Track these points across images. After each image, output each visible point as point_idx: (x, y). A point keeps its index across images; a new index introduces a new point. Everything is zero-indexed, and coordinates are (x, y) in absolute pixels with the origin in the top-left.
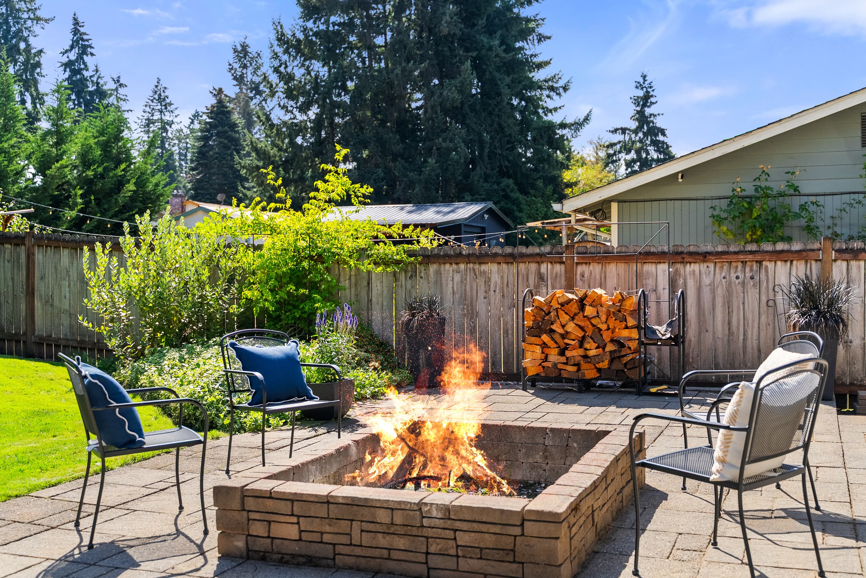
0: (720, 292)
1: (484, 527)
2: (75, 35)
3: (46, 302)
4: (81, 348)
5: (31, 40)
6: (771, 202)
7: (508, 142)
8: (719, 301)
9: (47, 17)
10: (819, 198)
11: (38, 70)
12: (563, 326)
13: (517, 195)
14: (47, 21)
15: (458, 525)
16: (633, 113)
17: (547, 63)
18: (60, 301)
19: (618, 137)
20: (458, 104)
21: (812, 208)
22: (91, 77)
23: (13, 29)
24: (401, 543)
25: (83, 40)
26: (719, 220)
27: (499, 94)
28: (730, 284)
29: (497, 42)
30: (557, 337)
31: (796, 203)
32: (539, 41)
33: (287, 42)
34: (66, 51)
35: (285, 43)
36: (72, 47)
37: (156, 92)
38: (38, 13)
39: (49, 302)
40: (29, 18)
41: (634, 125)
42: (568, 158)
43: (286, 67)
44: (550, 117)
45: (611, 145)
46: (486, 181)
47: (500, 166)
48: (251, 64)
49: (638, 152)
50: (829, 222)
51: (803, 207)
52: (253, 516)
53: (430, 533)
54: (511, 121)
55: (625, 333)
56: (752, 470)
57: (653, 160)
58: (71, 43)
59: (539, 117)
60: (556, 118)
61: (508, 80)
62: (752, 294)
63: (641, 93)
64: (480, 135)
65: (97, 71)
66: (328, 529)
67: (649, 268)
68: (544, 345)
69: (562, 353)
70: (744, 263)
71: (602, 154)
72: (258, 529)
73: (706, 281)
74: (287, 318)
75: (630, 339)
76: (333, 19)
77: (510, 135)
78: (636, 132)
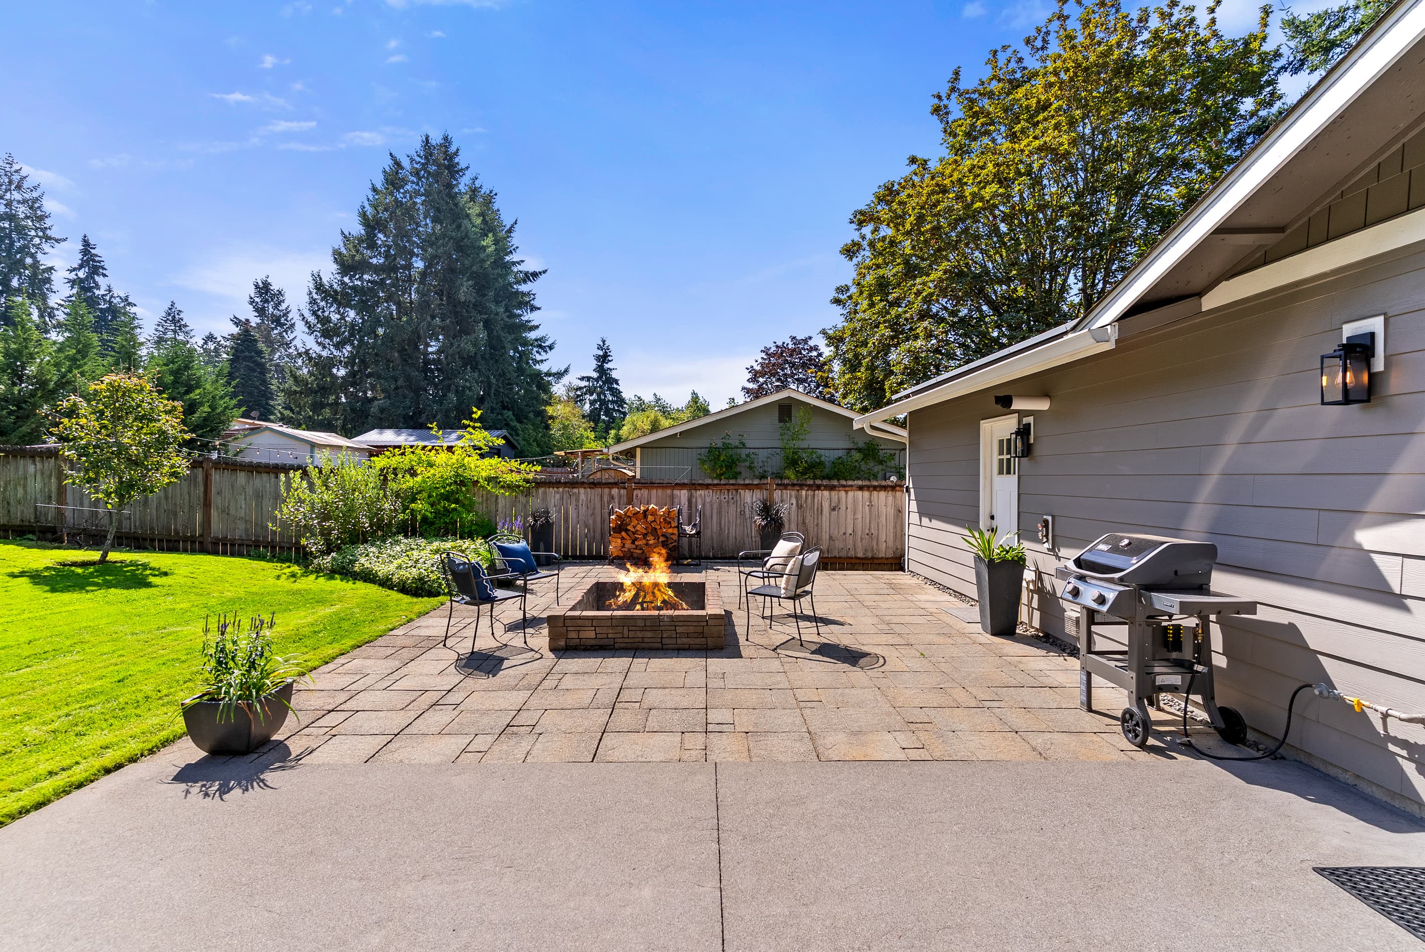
0: (715, 506)
1: (689, 624)
2: (84, 255)
3: (223, 511)
4: (255, 546)
5: (39, 256)
6: (730, 452)
7: (508, 384)
8: (715, 511)
9: (57, 237)
10: (756, 450)
11: (47, 286)
12: (634, 527)
13: (515, 423)
14: (58, 241)
15: (677, 623)
16: (595, 366)
17: (537, 327)
18: (236, 510)
19: (584, 384)
20: (472, 354)
21: (752, 456)
22: (103, 295)
23: (18, 244)
24: (649, 634)
25: (94, 261)
26: (703, 462)
27: (504, 348)
28: (720, 502)
29: (502, 310)
30: (630, 533)
31: (744, 452)
32: (532, 310)
33: (325, 291)
34: (74, 269)
35: (323, 292)
36: (81, 266)
37: (169, 314)
38: (48, 232)
39: (225, 511)
40: (37, 236)
41: (595, 375)
42: (550, 398)
43: (324, 312)
44: (537, 367)
45: (581, 388)
46: (492, 412)
47: (502, 402)
48: (272, 300)
49: (599, 395)
50: (761, 464)
51: (748, 456)
52: (569, 629)
53: (663, 628)
54: (511, 368)
55: (670, 531)
56: (799, 591)
57: (609, 401)
58: (80, 262)
59: (531, 366)
60: (543, 368)
61: (510, 338)
62: (732, 508)
63: (601, 353)
64: (488, 378)
65: (110, 291)
66: (611, 631)
67: (676, 492)
68: (623, 538)
69: (633, 543)
70: (728, 490)
71: (572, 394)
72: (573, 635)
73: (708, 500)
74: (439, 523)
75: (673, 534)
76: (366, 277)
77: (509, 379)
78: (597, 380)
